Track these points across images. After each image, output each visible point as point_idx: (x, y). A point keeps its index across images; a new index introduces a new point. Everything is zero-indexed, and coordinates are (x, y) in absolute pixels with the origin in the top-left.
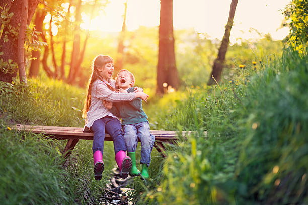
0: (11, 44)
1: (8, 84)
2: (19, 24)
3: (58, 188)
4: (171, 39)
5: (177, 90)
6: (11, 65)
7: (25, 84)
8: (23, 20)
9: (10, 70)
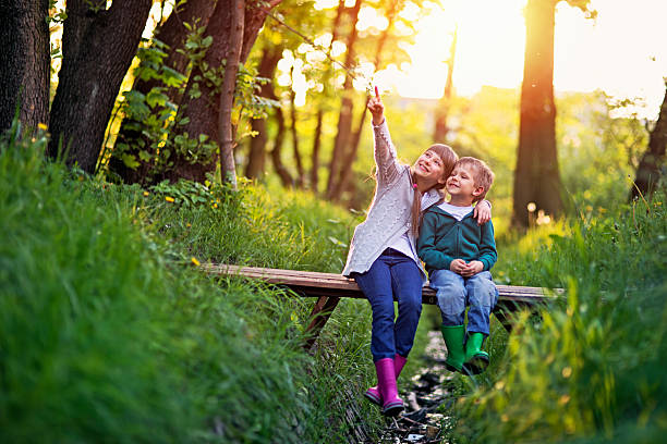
0: (207, 103)
1: (197, 184)
2: (224, 62)
3: (292, 387)
4: (547, 109)
5: (556, 219)
6: (206, 146)
7: (233, 187)
8: (233, 53)
9: (203, 157)
